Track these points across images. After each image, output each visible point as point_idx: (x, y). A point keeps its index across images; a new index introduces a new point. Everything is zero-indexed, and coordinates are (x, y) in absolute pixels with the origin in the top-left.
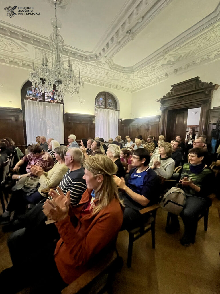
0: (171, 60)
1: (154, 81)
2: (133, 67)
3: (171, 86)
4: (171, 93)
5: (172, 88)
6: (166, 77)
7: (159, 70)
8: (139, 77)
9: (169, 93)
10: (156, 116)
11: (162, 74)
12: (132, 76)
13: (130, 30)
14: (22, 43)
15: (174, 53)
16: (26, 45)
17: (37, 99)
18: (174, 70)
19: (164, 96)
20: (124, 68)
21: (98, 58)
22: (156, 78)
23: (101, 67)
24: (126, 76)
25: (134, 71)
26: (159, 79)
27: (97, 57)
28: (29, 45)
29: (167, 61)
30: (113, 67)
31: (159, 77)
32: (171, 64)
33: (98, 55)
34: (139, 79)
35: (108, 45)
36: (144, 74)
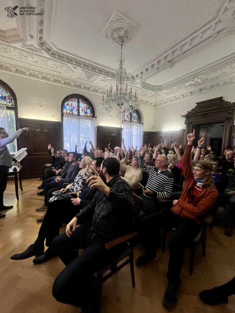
0: (198, 81)
1: (178, 97)
2: (162, 86)
3: (196, 103)
4: (195, 110)
5: (196, 105)
6: (191, 94)
7: (185, 89)
8: (165, 94)
9: (193, 110)
10: (180, 129)
11: (187, 92)
12: (159, 92)
13: (170, 61)
14: (73, 66)
15: (203, 76)
16: (75, 68)
17: (73, 113)
18: (199, 89)
19: (188, 112)
20: (154, 86)
21: (134, 79)
22: (181, 95)
23: (134, 85)
24: (153, 93)
25: (163, 89)
26: (184, 96)
27: (133, 77)
28: (78, 68)
29: (194, 82)
30: (145, 86)
31: (184, 94)
32: (197, 85)
33: (135, 76)
34: (165, 95)
35: (147, 70)
36: (171, 91)
